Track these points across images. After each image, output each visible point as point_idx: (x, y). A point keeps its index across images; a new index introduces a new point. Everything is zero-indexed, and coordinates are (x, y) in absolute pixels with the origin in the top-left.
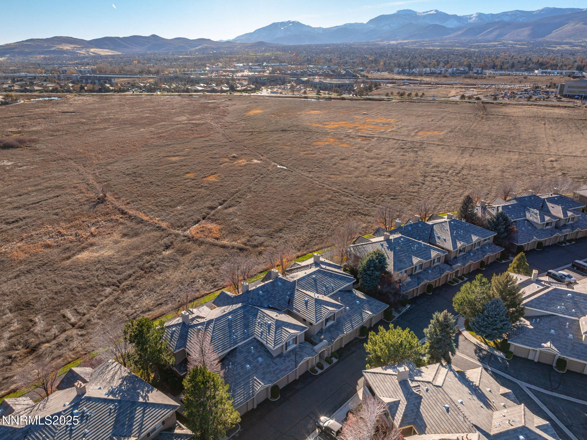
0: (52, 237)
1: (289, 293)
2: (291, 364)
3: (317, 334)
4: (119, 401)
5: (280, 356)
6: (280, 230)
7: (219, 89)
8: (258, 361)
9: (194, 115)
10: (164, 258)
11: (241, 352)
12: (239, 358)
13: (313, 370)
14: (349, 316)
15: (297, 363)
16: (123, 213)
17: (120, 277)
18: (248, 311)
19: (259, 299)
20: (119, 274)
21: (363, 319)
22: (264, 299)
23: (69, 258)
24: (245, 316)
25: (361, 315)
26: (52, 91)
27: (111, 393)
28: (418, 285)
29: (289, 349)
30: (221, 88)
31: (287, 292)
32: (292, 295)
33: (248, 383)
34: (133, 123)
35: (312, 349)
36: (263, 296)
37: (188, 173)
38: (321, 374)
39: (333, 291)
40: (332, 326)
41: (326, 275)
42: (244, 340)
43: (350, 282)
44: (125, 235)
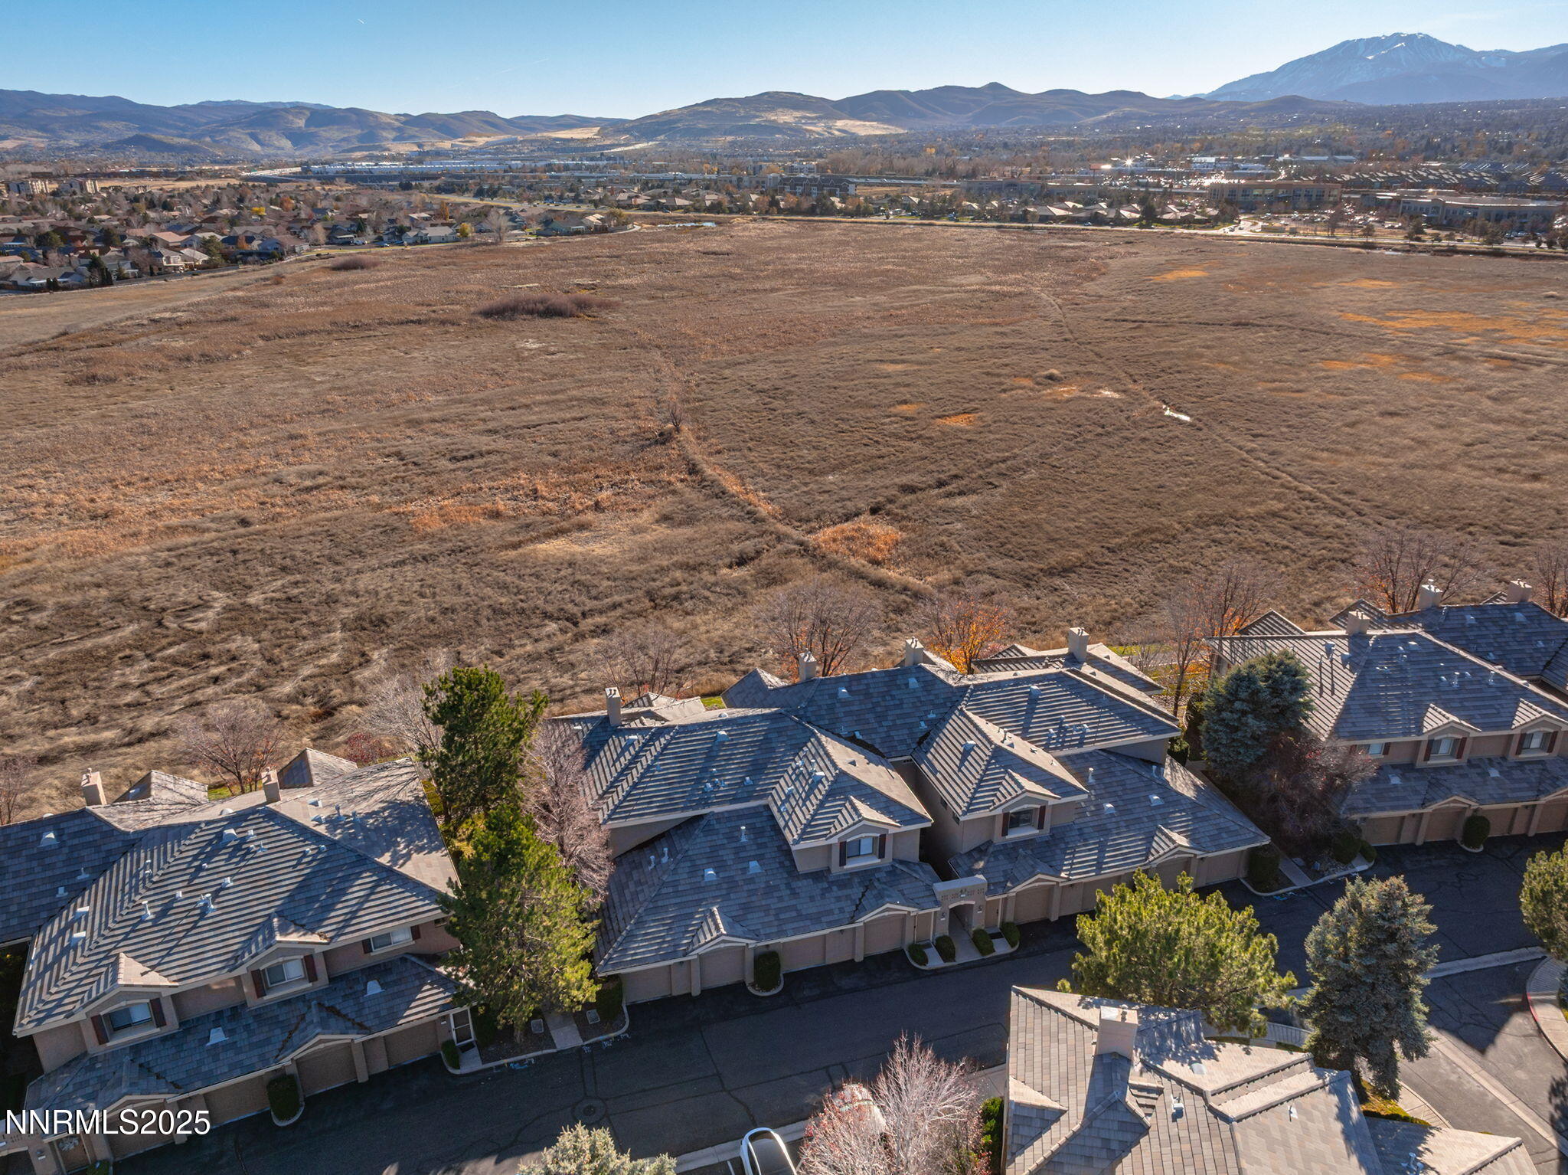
0: (515, 499)
1: (932, 716)
2: (842, 910)
3: (969, 854)
4: (332, 844)
5: (817, 876)
6: (1065, 571)
7: (1112, 215)
8: (745, 870)
9: (1005, 273)
10: (716, 584)
11: (709, 830)
12: (697, 845)
13: (918, 951)
14: (1103, 830)
15: (859, 909)
16: (693, 470)
17: (590, 604)
18: (780, 731)
19: (831, 708)
20: (596, 598)
21: (1148, 853)
22: (847, 714)
23: (515, 546)
24: (767, 740)
25: (1150, 839)
26: (709, 210)
27: (333, 822)
28: (1423, 805)
29: (852, 865)
30: (1118, 213)
31: (927, 712)
32: (937, 725)
33: (691, 916)
34: (843, 284)
35: (929, 888)
36: (845, 703)
37: (905, 402)
38: (935, 972)
39: (1081, 744)
40: (1027, 843)
41: (1079, 694)
42: (732, 802)
43: (1154, 733)
44: (665, 518)
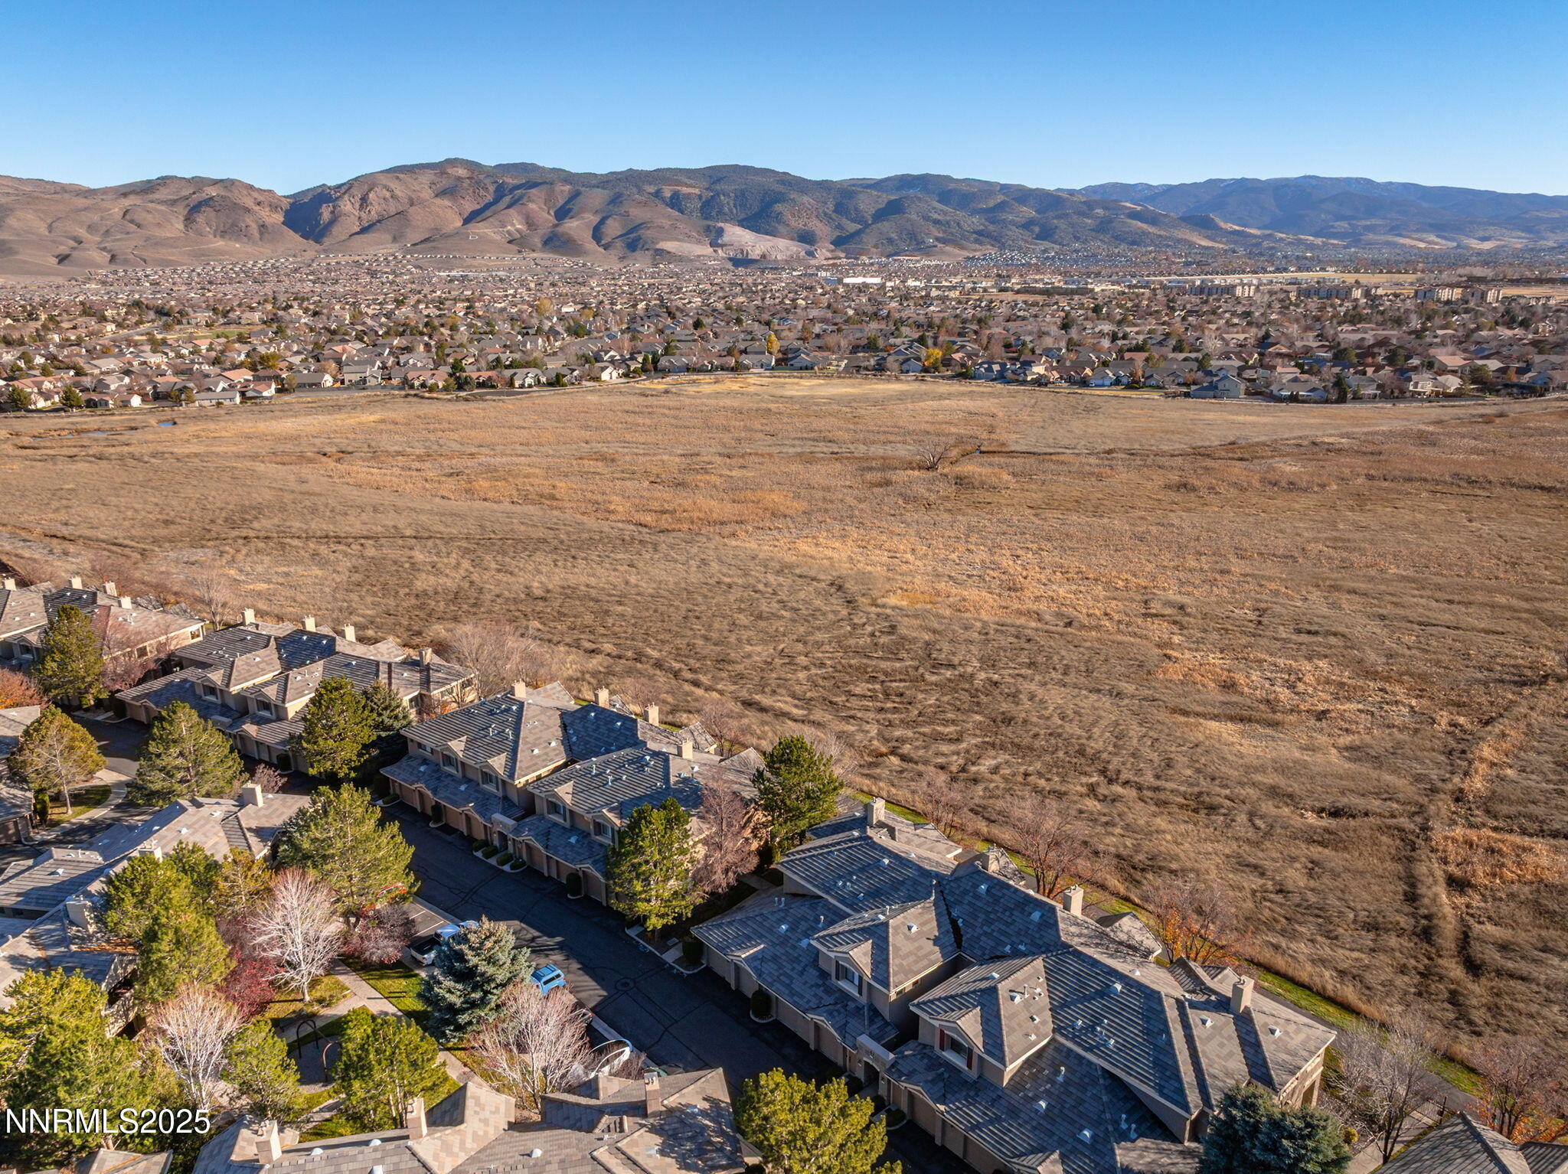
1: (1022, 948)
3: (920, 1045)
8: (799, 940)
12: (799, 909)
14: (1014, 1113)
15: (817, 1010)
21: (1019, 1155)
22: (970, 904)
25: (1036, 1150)
29: (843, 984)
31: (1021, 942)
32: (1017, 956)
33: (751, 940)
36: (977, 897)
39: (1090, 1049)
41: (1146, 1019)
42: (838, 900)
